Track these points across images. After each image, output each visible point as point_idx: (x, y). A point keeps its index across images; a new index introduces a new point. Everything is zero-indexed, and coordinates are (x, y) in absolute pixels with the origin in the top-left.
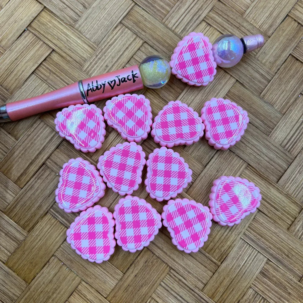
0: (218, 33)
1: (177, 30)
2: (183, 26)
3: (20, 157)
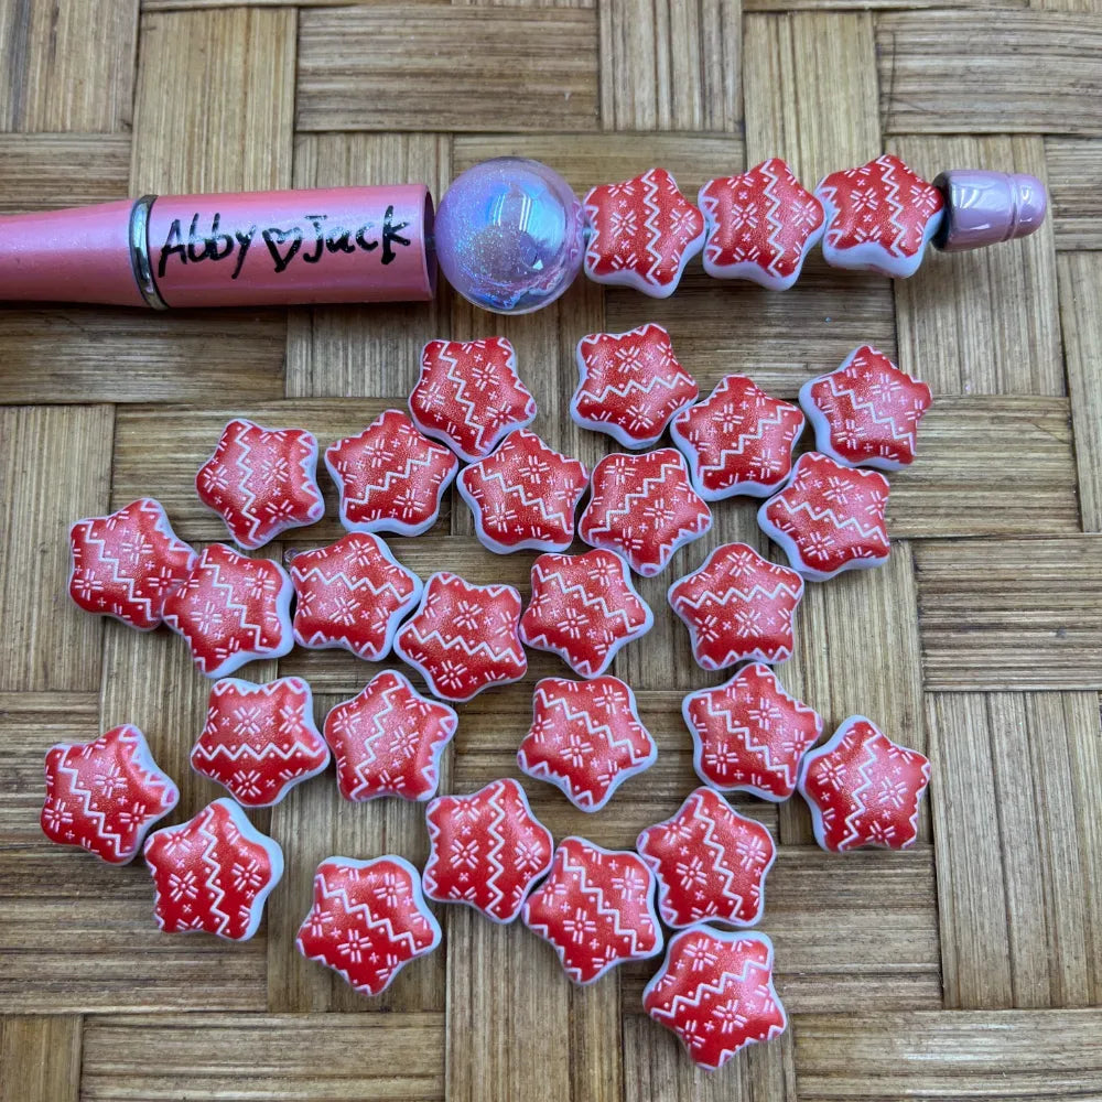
0: (836, 17)
1: (683, 119)
2: (691, 88)
3: (509, 1071)
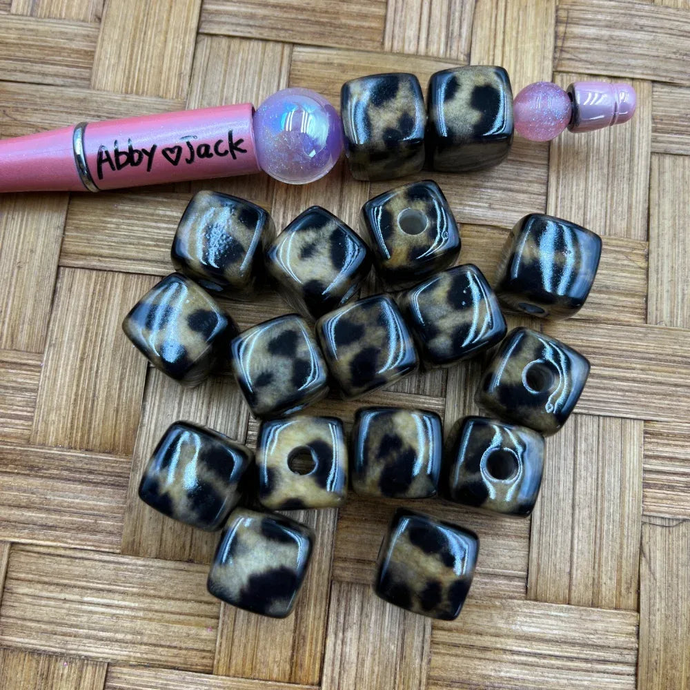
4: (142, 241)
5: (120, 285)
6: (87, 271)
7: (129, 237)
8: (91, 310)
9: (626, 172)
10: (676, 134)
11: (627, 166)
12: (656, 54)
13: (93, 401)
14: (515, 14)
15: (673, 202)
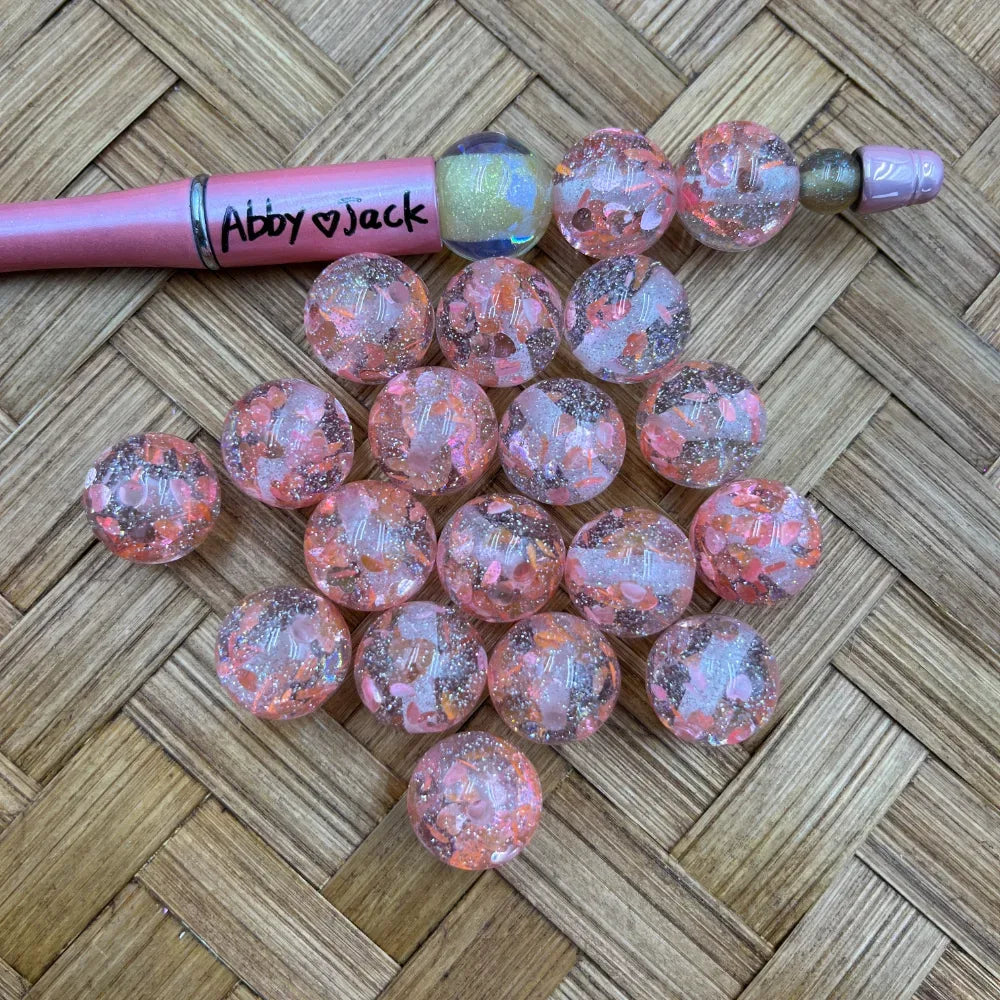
4: (186, 24)
5: (129, 55)
6: (106, 15)
7: (176, 9)
8: (78, 60)
9: (769, 326)
10: (858, 326)
11: (774, 321)
12: (908, 223)
13: (10, 156)
14: (784, 67)
15: (794, 396)
